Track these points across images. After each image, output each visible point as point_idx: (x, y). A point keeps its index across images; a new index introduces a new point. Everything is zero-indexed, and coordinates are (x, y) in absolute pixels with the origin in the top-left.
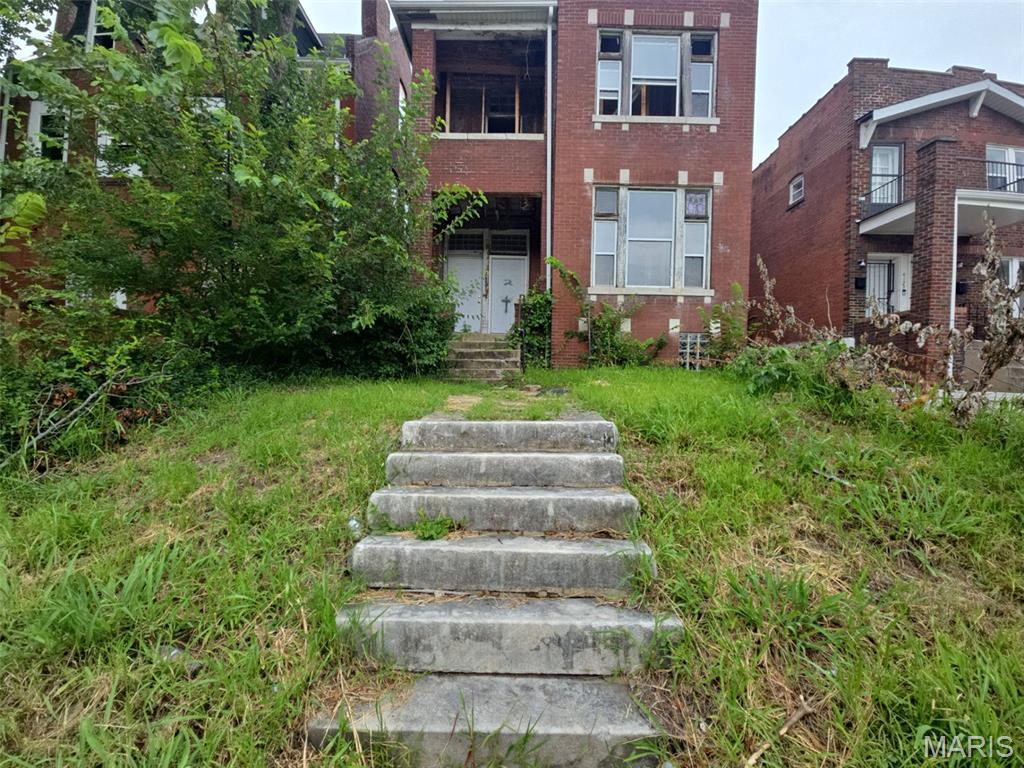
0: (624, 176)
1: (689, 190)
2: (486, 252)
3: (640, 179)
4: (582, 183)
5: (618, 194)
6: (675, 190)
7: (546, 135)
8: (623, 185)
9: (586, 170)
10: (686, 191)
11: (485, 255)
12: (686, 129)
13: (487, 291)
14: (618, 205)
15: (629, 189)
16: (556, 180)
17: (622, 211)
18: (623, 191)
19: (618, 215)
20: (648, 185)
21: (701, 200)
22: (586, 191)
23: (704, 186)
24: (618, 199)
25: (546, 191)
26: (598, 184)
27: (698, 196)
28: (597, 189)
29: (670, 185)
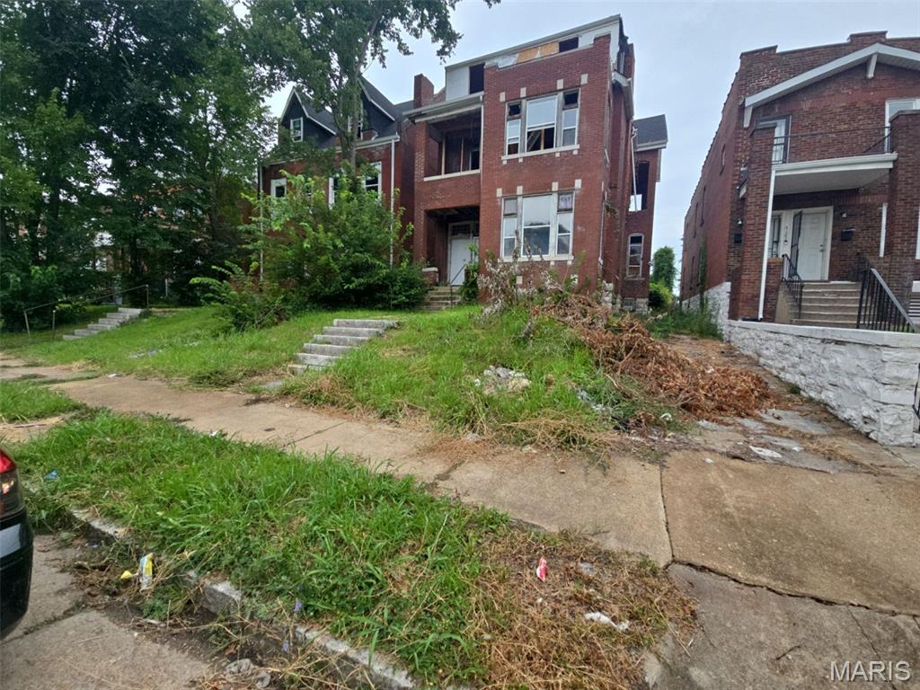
0: (520, 190)
1: (559, 193)
2: (472, 235)
3: (529, 190)
4: (495, 198)
5: (517, 201)
6: (550, 195)
8: (519, 195)
9: (498, 189)
12: (558, 155)
14: (517, 207)
15: (523, 197)
17: (520, 211)
18: (519, 199)
19: (517, 214)
20: (534, 194)
21: (568, 198)
22: (498, 202)
23: (569, 190)
24: (517, 204)
25: (481, 203)
26: (505, 196)
27: (566, 196)
28: (505, 200)
29: (547, 192)
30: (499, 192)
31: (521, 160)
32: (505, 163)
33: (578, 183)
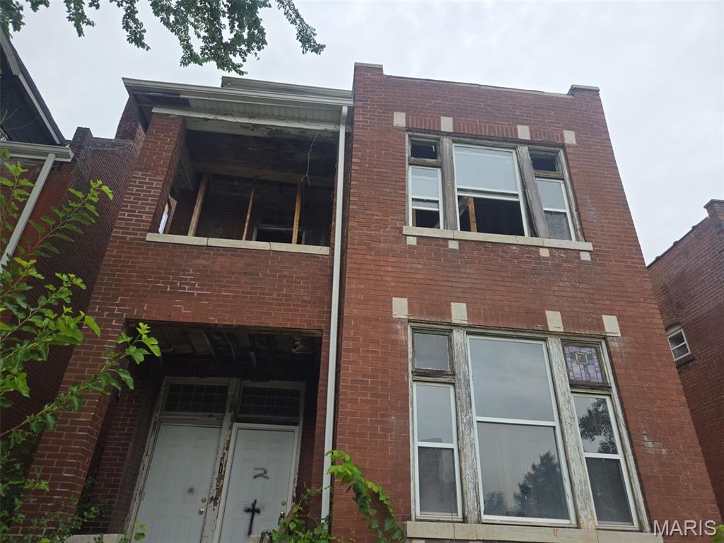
0: (459, 312)
1: (567, 340)
2: (228, 417)
3: (485, 319)
4: (389, 319)
5: (450, 340)
6: (544, 340)
7: (333, 250)
8: (457, 326)
9: (395, 300)
10: (562, 341)
11: (226, 423)
12: (545, 253)
13: (219, 490)
14: (452, 358)
15: (468, 333)
16: (346, 312)
17: (460, 369)
18: (458, 336)
19: (454, 375)
20: (500, 329)
21: (590, 357)
22: (397, 332)
23: (591, 336)
24: (451, 347)
25: (329, 328)
26: (415, 321)
27: (584, 350)
28: (414, 329)
29: (534, 331)
30: (400, 307)
31: (453, 245)
32: (412, 241)
33: (611, 324)
